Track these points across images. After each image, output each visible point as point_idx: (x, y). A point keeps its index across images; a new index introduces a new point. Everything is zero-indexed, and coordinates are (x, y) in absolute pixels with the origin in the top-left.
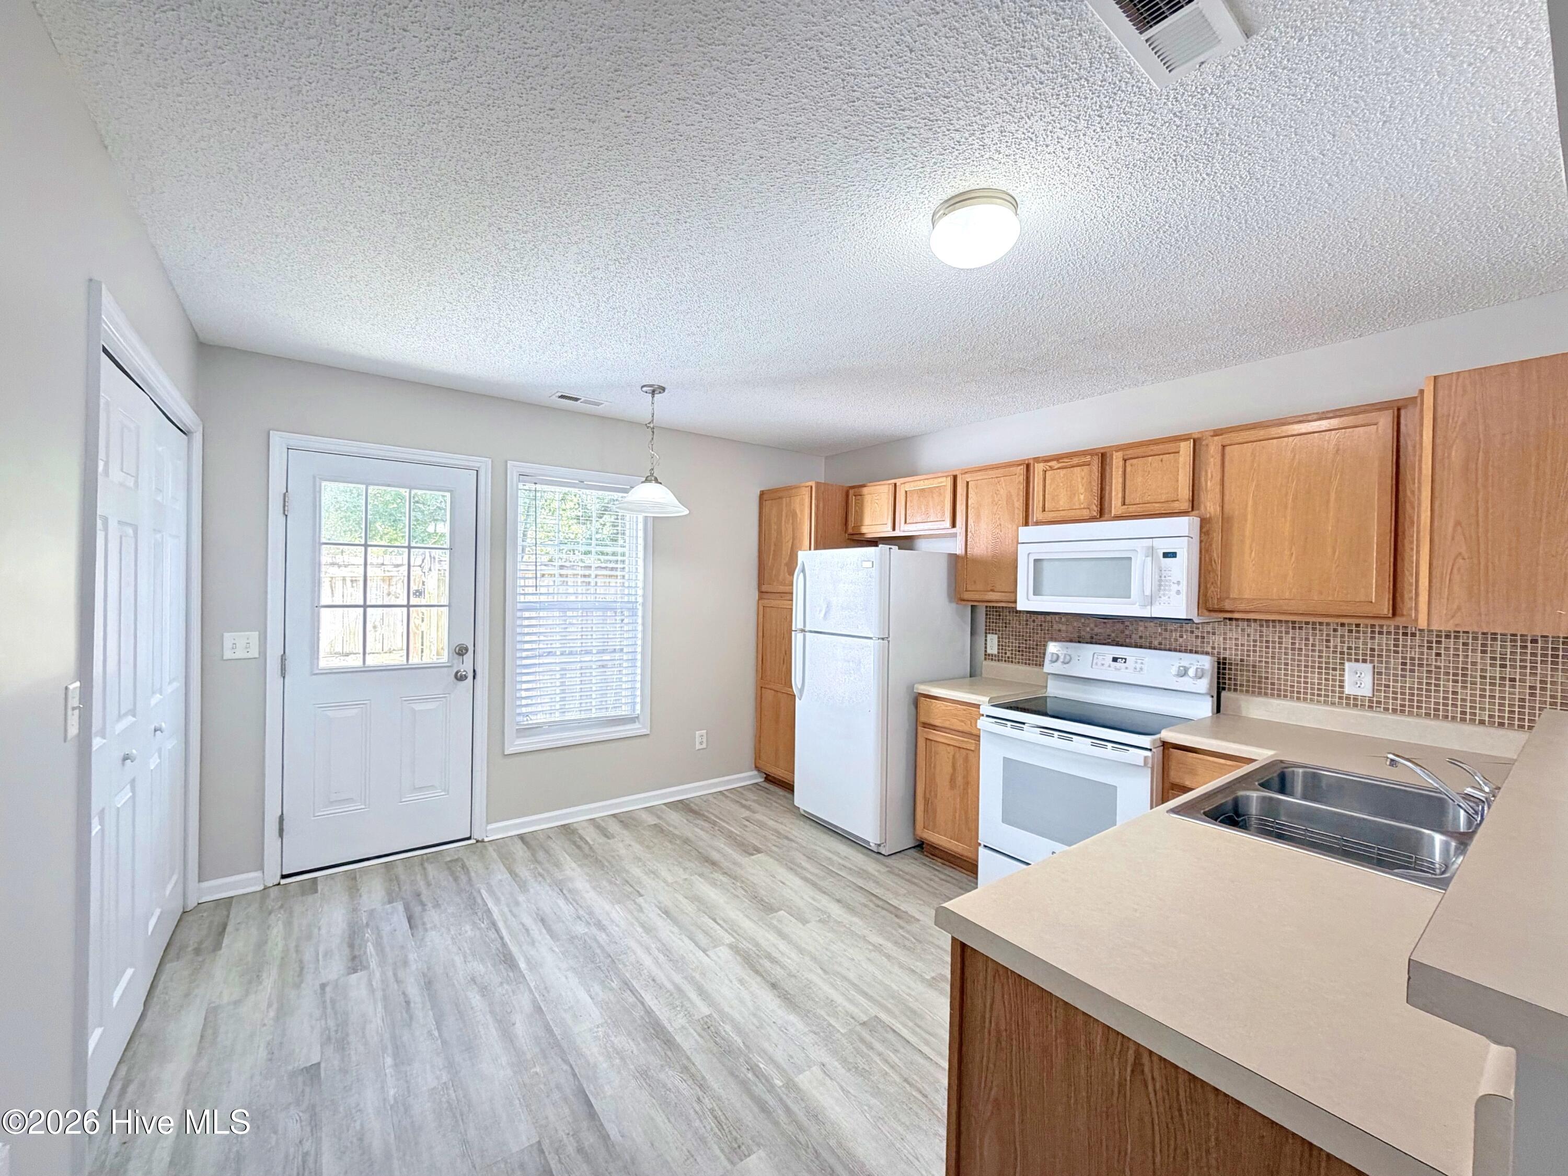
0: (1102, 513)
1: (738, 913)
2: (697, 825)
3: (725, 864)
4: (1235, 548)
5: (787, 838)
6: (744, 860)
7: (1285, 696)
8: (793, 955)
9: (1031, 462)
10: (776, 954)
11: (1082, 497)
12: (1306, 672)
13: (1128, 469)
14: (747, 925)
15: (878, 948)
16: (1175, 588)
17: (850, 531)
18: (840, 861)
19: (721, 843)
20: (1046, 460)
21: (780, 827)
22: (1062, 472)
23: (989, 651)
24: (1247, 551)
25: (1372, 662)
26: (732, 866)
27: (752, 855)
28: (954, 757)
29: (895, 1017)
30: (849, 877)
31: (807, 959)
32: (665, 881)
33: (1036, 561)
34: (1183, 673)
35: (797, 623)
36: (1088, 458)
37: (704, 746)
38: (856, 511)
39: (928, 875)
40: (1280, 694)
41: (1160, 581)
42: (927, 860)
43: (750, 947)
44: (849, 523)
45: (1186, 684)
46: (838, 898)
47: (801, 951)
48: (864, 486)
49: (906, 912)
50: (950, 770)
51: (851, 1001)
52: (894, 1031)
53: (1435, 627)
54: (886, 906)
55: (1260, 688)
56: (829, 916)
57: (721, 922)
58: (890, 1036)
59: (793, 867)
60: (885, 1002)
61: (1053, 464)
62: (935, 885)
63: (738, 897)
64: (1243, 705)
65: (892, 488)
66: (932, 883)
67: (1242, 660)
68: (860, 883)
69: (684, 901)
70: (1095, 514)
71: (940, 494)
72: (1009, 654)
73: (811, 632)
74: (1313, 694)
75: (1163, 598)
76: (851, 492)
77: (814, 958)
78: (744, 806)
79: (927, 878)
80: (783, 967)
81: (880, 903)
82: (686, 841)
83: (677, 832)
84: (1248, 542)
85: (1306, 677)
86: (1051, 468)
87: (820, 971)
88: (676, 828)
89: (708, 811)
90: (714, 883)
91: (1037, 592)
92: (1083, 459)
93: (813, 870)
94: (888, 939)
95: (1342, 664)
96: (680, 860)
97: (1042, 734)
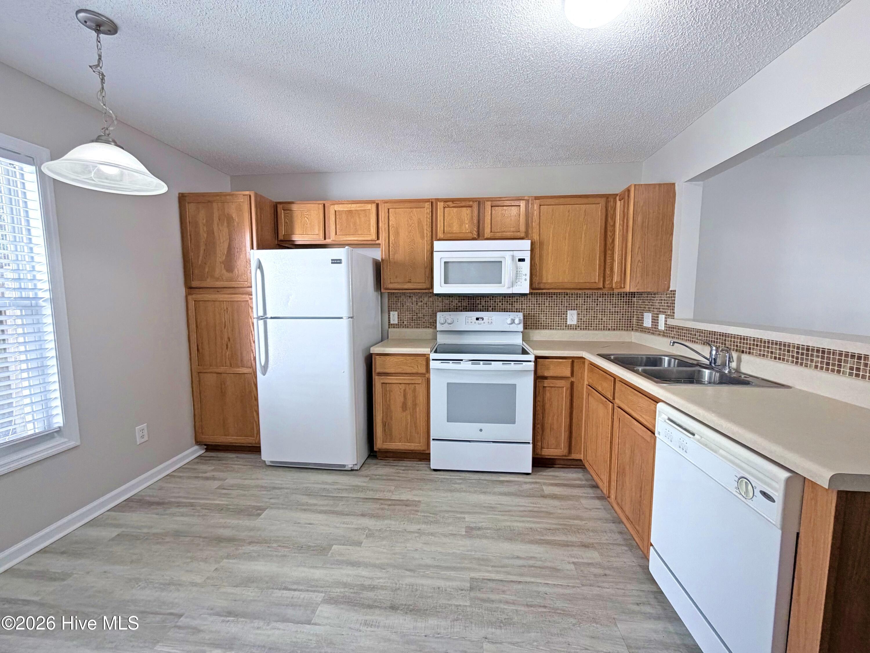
0: (479, 236)
1: (301, 569)
2: (174, 515)
3: (243, 535)
4: (545, 257)
5: (274, 488)
6: (258, 522)
7: (546, 328)
8: (379, 574)
9: (434, 201)
10: (367, 583)
11: (467, 226)
12: (554, 316)
13: (493, 212)
14: (318, 574)
15: (420, 533)
16: (524, 277)
17: (281, 237)
18: (333, 487)
19: (217, 519)
20: (446, 201)
21: (260, 482)
22: (455, 210)
23: (392, 322)
24: (550, 259)
25: (577, 309)
26: (252, 533)
27: (259, 515)
28: (405, 390)
29: (480, 571)
30: (351, 495)
31: (390, 570)
32: (194, 584)
33: (445, 263)
34: (513, 322)
35: (257, 310)
36: (471, 203)
37: (146, 438)
38: (286, 223)
39: (394, 471)
40: (545, 327)
41: (517, 274)
42: (383, 462)
43: (342, 590)
44: (280, 232)
45: (513, 328)
46: (360, 513)
47: (381, 567)
48: (292, 203)
49: (407, 500)
50: (402, 399)
51: (448, 579)
52: (489, 580)
53: (631, 291)
54: (394, 502)
55: (536, 326)
56: (370, 530)
57: (295, 587)
58: (491, 585)
59: (306, 508)
60: (463, 565)
61: (450, 204)
62: (403, 475)
63: (285, 556)
64: (531, 335)
65: (321, 206)
66: (401, 475)
67: (529, 314)
68: (362, 495)
69: (238, 590)
70: (475, 236)
71: (366, 215)
72: (405, 323)
73: (272, 318)
74: (556, 326)
75: (518, 283)
76: (280, 207)
77: (395, 567)
78: (207, 479)
79: (395, 473)
80: (383, 588)
81: (390, 503)
82: (177, 534)
83: (154, 531)
84: (550, 255)
85: (554, 319)
86: (449, 207)
87: (408, 573)
88: (151, 527)
89: (172, 497)
90: (250, 557)
91: (446, 281)
92: (468, 203)
93: (321, 503)
94: (419, 523)
95: (567, 312)
96: (189, 554)
97: (472, 364)
